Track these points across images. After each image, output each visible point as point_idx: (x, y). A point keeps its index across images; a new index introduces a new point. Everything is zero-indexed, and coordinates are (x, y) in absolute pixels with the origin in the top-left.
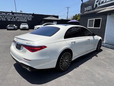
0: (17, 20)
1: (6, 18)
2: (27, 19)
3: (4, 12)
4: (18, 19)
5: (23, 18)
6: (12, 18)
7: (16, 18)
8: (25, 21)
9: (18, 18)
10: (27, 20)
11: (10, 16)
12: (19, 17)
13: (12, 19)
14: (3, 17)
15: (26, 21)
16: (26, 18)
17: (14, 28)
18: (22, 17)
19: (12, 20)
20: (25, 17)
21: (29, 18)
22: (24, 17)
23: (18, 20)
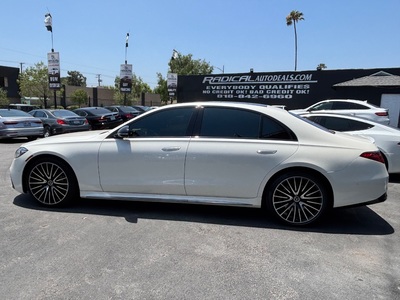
0: (262, 95)
1: (235, 90)
2: (292, 92)
3: (233, 75)
4: (265, 93)
5: (280, 87)
6: (248, 91)
7: (259, 90)
8: (286, 97)
9: (265, 90)
10: (294, 92)
11: (244, 85)
12: (269, 85)
13: (248, 93)
14: (227, 89)
15: (291, 97)
16: (289, 87)
18: (278, 84)
19: (249, 96)
20: (288, 84)
21: (299, 87)
22: (283, 85)
23: (264, 96)
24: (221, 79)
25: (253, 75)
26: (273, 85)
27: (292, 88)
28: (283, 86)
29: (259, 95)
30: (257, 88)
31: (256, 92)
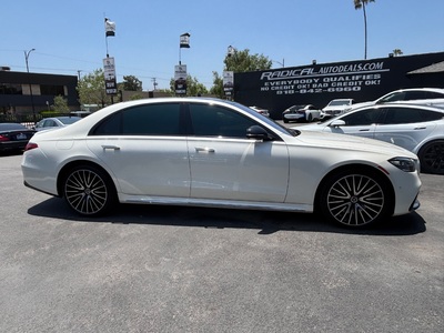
0: (327, 88)
1: (296, 85)
2: (360, 83)
3: (293, 69)
4: (330, 86)
5: (347, 78)
6: (311, 85)
7: (323, 83)
8: (354, 89)
9: (331, 82)
10: (363, 83)
11: (306, 79)
12: (334, 77)
13: (311, 87)
14: (288, 84)
15: (359, 89)
16: (357, 78)
17: (302, 115)
18: (344, 76)
19: (312, 91)
20: (355, 75)
21: (368, 77)
22: (350, 76)
23: (329, 90)
24: (280, 74)
25: (316, 67)
26: (338, 77)
27: (360, 79)
28: (350, 78)
29: (323, 88)
30: (321, 81)
31: (320, 85)
